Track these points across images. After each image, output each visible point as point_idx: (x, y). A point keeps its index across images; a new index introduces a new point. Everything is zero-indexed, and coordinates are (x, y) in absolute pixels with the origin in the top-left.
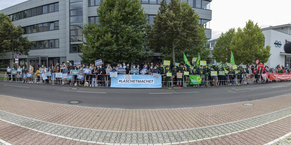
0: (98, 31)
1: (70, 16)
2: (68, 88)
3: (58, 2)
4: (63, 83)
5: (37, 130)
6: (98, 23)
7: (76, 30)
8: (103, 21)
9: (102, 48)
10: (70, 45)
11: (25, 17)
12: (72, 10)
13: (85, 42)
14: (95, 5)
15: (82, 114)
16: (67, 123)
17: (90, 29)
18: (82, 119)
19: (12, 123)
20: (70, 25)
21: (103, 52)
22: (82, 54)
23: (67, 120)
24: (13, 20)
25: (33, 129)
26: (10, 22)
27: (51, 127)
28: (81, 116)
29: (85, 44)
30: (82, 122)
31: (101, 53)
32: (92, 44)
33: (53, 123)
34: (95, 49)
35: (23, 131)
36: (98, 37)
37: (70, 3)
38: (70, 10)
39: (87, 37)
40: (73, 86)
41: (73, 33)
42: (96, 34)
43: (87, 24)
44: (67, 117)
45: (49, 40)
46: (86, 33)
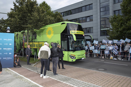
0: (121, 20)
1: (100, 12)
2: (98, 60)
3: (92, 4)
4: (95, 56)
5: (73, 85)
6: (121, 14)
7: (105, 20)
8: (125, 12)
9: (124, 32)
10: (101, 30)
11: (71, 14)
12: (101, 8)
13: (112, 28)
14: (119, 2)
15: (106, 78)
16: (94, 82)
17: (115, 19)
18: (105, 81)
19: (58, 80)
20: (100, 18)
21: (126, 35)
22: (109, 36)
23: (94, 81)
24: (63, 16)
25: (71, 85)
26: (61, 17)
27: (82, 84)
28: (105, 79)
29: (111, 29)
30: (105, 84)
31: (124, 36)
32: (116, 30)
33: (84, 82)
34: (119, 33)
35: (64, 85)
36: (121, 24)
37: (100, 4)
38: (100, 8)
39: (113, 25)
40: (102, 59)
41: (103, 23)
42: (119, 22)
43: (113, 16)
44: (94, 78)
45: (86, 28)
46: (112, 22)
